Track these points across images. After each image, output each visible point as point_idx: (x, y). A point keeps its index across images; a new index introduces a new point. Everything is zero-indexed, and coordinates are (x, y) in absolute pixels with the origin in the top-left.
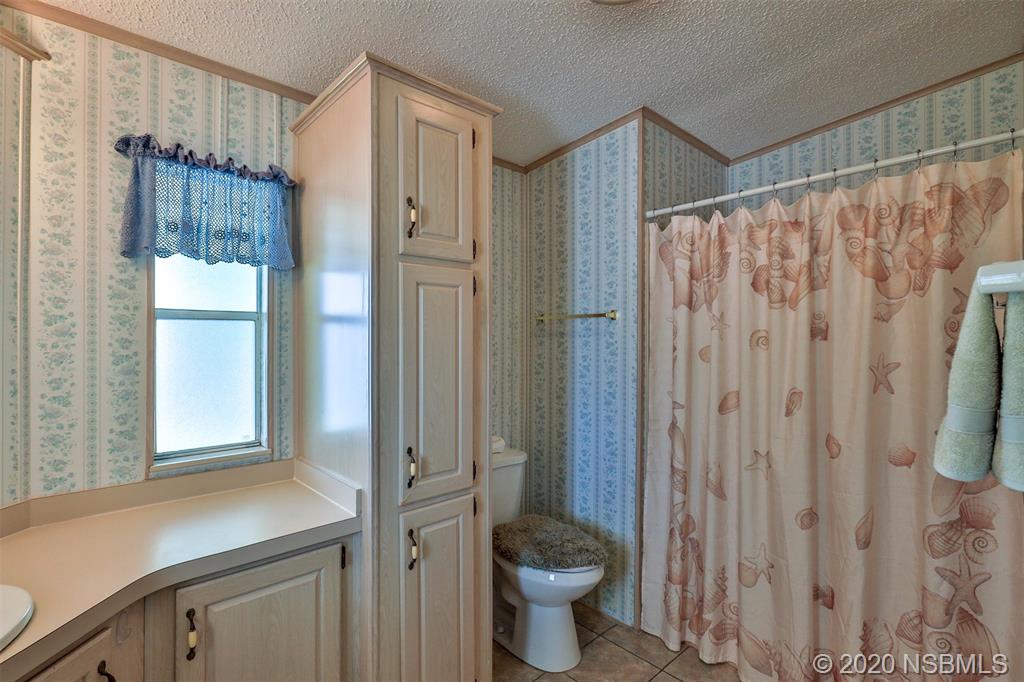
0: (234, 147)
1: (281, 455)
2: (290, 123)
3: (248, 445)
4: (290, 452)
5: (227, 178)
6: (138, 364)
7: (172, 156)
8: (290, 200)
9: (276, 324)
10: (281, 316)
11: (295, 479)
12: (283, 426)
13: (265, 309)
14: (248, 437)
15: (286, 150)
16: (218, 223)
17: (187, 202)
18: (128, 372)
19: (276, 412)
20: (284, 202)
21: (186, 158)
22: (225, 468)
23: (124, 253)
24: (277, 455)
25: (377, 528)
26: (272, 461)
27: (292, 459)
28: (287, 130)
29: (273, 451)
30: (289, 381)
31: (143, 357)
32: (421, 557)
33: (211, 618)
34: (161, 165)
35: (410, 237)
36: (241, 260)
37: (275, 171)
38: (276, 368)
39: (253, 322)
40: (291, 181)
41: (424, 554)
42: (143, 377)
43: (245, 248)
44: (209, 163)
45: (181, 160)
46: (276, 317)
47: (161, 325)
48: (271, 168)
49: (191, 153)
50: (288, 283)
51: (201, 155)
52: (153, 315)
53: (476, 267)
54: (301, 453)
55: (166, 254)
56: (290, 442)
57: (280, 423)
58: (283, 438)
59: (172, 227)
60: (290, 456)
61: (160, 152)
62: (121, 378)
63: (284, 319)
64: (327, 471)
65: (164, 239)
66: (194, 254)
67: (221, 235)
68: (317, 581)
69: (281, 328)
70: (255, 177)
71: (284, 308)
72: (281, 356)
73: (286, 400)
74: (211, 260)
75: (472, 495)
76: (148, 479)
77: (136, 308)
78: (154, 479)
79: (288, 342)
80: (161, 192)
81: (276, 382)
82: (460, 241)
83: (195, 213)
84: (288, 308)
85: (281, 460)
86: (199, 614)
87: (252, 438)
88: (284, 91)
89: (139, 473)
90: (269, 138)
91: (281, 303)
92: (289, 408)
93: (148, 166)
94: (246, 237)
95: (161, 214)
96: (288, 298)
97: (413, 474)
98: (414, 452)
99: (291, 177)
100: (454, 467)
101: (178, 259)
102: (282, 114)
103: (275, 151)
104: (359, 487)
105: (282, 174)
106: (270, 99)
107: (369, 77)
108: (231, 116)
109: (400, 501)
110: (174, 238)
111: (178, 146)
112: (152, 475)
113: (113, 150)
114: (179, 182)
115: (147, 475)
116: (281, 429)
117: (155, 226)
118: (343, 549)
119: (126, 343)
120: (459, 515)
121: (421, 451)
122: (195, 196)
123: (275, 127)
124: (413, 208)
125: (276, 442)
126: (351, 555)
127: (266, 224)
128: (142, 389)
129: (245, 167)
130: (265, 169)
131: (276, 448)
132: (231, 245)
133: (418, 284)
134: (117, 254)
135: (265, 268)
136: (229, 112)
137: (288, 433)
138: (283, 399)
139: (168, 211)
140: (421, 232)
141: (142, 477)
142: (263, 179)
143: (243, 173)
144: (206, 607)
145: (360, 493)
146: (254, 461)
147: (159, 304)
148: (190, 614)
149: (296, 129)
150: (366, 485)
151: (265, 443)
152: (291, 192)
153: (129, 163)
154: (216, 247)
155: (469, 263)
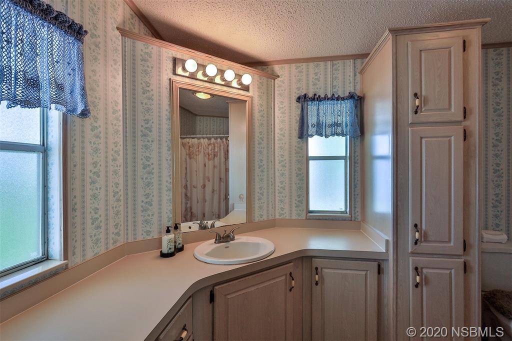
0: (335, 88)
1: (355, 219)
2: (358, 70)
3: (342, 212)
4: (359, 218)
5: (332, 102)
6: (303, 177)
7: (313, 99)
8: (359, 105)
9: (353, 160)
10: (355, 158)
11: (361, 230)
12: (356, 206)
13: (348, 155)
14: (342, 209)
15: (357, 83)
16: (329, 122)
17: (318, 115)
18: (300, 180)
19: (353, 199)
20: (356, 107)
21: (317, 98)
22: (333, 220)
23: (299, 138)
24: (353, 219)
25: (396, 261)
26: (351, 220)
27: (360, 221)
28: (357, 74)
29: (351, 216)
30: (359, 186)
31: (305, 175)
32: (424, 283)
33: (323, 273)
34: (310, 103)
35: (416, 114)
36: (338, 135)
37: (351, 94)
38: (353, 180)
39: (344, 160)
40: (359, 97)
41: (425, 281)
42: (305, 182)
43: (339, 130)
44: (326, 98)
45: (316, 99)
46: (353, 158)
47: (311, 162)
48: (349, 93)
49: (319, 96)
50: (358, 143)
51: (323, 96)
52: (308, 159)
53: (467, 123)
54: (364, 219)
55: (312, 136)
56: (359, 213)
57: (355, 204)
58: (356, 211)
59: (313, 126)
60: (359, 220)
61: (309, 99)
62: (298, 181)
63: (356, 159)
64: (375, 229)
65: (312, 130)
66: (321, 135)
67: (331, 126)
68: (366, 275)
69: (355, 163)
70: (343, 99)
71: (356, 154)
72: (355, 175)
73: (357, 195)
74: (326, 136)
75: (463, 260)
76: (306, 219)
77: (303, 157)
78: (309, 219)
79: (358, 169)
80: (310, 114)
81: (353, 187)
82: (453, 110)
83: (321, 119)
84: (358, 153)
85: (355, 221)
86: (319, 270)
87: (343, 210)
88: (355, 57)
89: (304, 216)
90: (349, 80)
91: (355, 152)
92: (359, 199)
93: (306, 105)
94: (340, 125)
95: (310, 122)
96: (358, 149)
97: (417, 238)
98: (419, 226)
99: (358, 95)
100: (447, 240)
101: (316, 137)
102: (355, 67)
103: (352, 85)
104: (387, 239)
105: (354, 95)
106: (350, 63)
107: (391, 40)
108: (334, 76)
109: (410, 250)
110: (315, 129)
111: (315, 95)
112: (308, 218)
113: (295, 102)
114: (315, 108)
115: (306, 217)
116: (355, 207)
117: (308, 126)
118: (379, 266)
119: (300, 169)
120: (452, 269)
121: (424, 227)
122: (321, 112)
123: (352, 74)
124: (418, 98)
125: (353, 212)
126: (383, 269)
127: (348, 118)
128: (305, 186)
129: (339, 96)
130: (347, 94)
131: (353, 215)
132: (334, 130)
133: (421, 138)
134: (297, 138)
135: (348, 136)
136: (333, 74)
137: (358, 209)
138: (356, 194)
139: (312, 120)
140: (423, 109)
141: (304, 218)
142: (346, 99)
143: (338, 99)
144: (322, 268)
145: (387, 241)
146: (344, 219)
147: (310, 155)
148: (317, 268)
149: (360, 73)
150: (390, 238)
151: (348, 213)
152: (359, 102)
153: (300, 105)
154: (329, 130)
155: (461, 122)
